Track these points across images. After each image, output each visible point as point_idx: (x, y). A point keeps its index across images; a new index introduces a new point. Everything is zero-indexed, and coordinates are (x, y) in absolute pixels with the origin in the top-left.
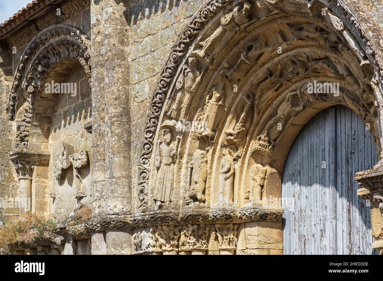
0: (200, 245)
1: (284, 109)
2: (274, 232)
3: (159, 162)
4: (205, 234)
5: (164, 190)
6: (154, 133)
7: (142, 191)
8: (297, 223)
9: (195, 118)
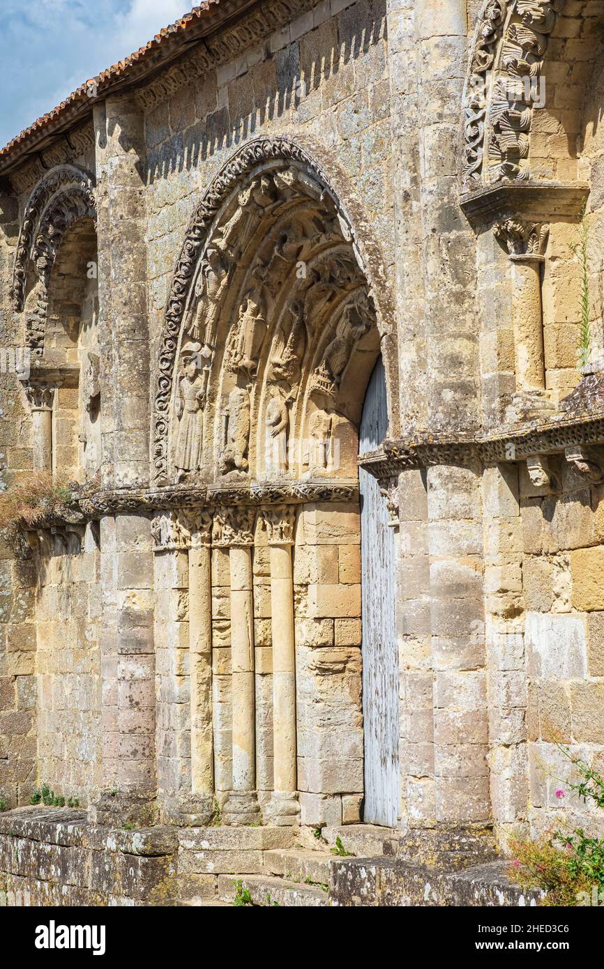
0: (240, 539)
1: (343, 329)
2: (346, 518)
3: (179, 408)
4: (247, 521)
5: (188, 451)
6: (172, 361)
7: (159, 453)
9: (228, 339)
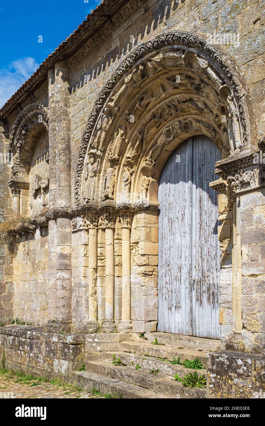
0: (110, 225)
1: (162, 140)
2: (154, 217)
3: (87, 175)
4: (113, 218)
5: (89, 192)
6: (84, 157)
7: (77, 193)
8: (167, 211)
9: (108, 148)
